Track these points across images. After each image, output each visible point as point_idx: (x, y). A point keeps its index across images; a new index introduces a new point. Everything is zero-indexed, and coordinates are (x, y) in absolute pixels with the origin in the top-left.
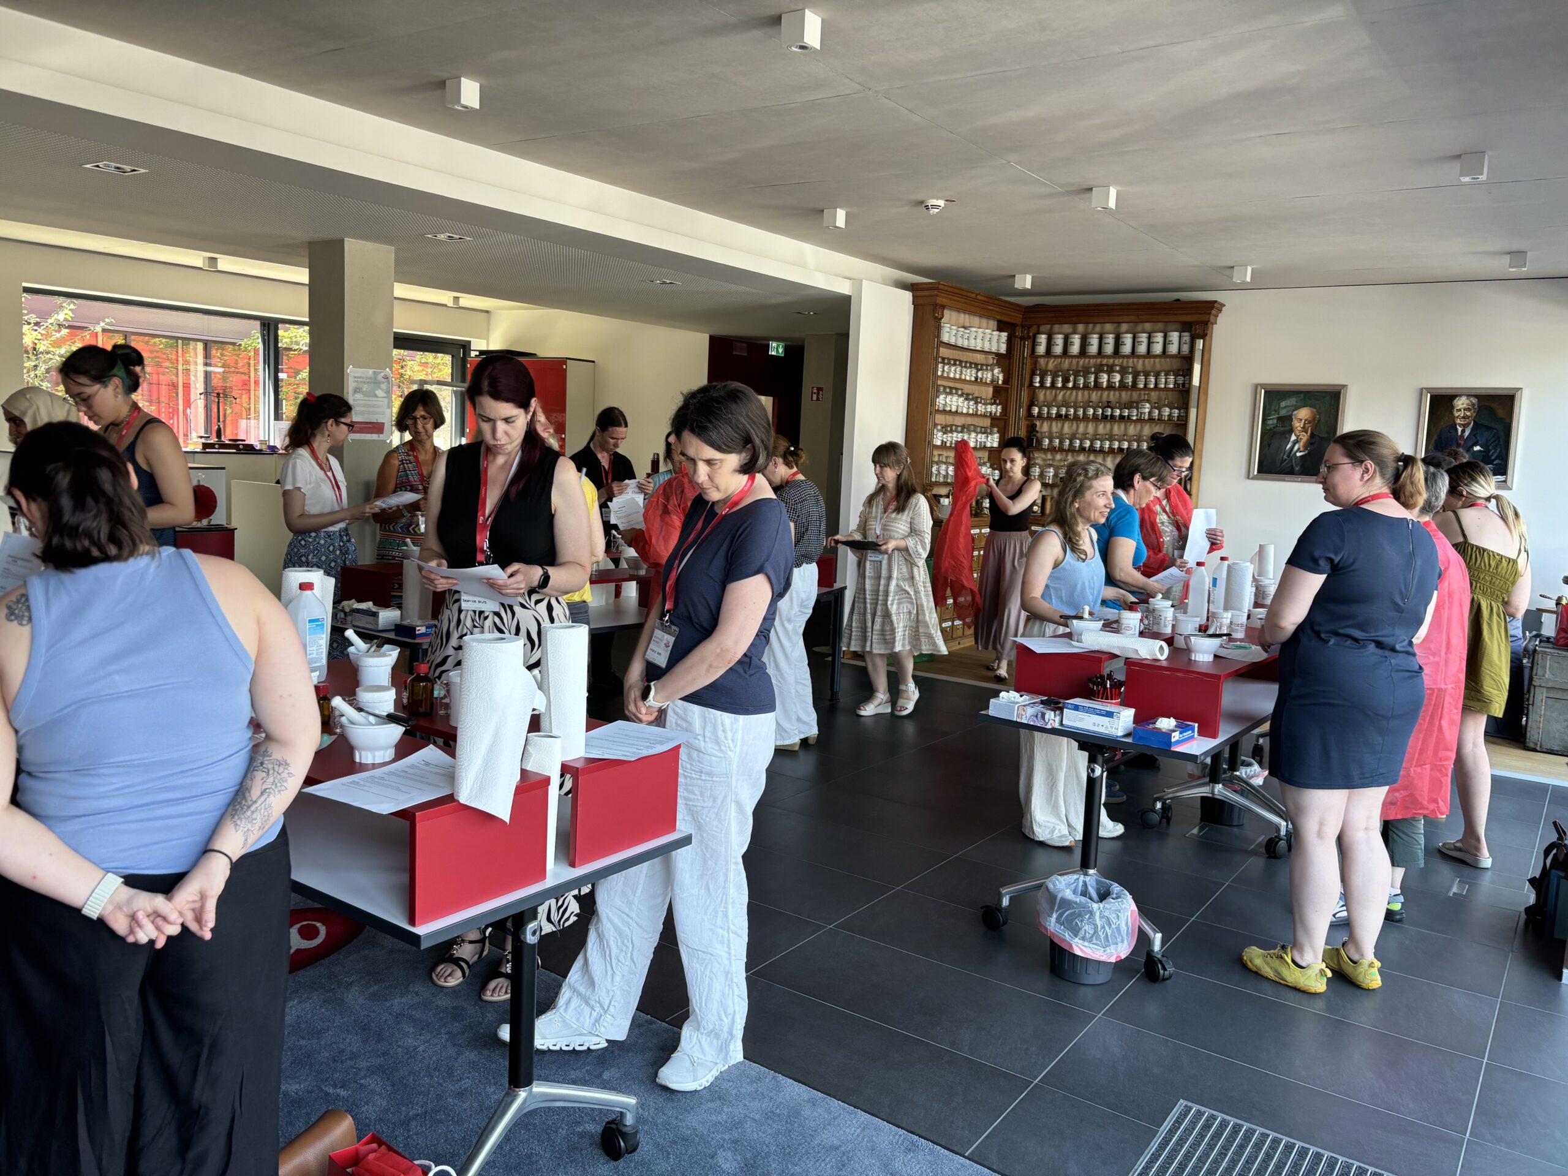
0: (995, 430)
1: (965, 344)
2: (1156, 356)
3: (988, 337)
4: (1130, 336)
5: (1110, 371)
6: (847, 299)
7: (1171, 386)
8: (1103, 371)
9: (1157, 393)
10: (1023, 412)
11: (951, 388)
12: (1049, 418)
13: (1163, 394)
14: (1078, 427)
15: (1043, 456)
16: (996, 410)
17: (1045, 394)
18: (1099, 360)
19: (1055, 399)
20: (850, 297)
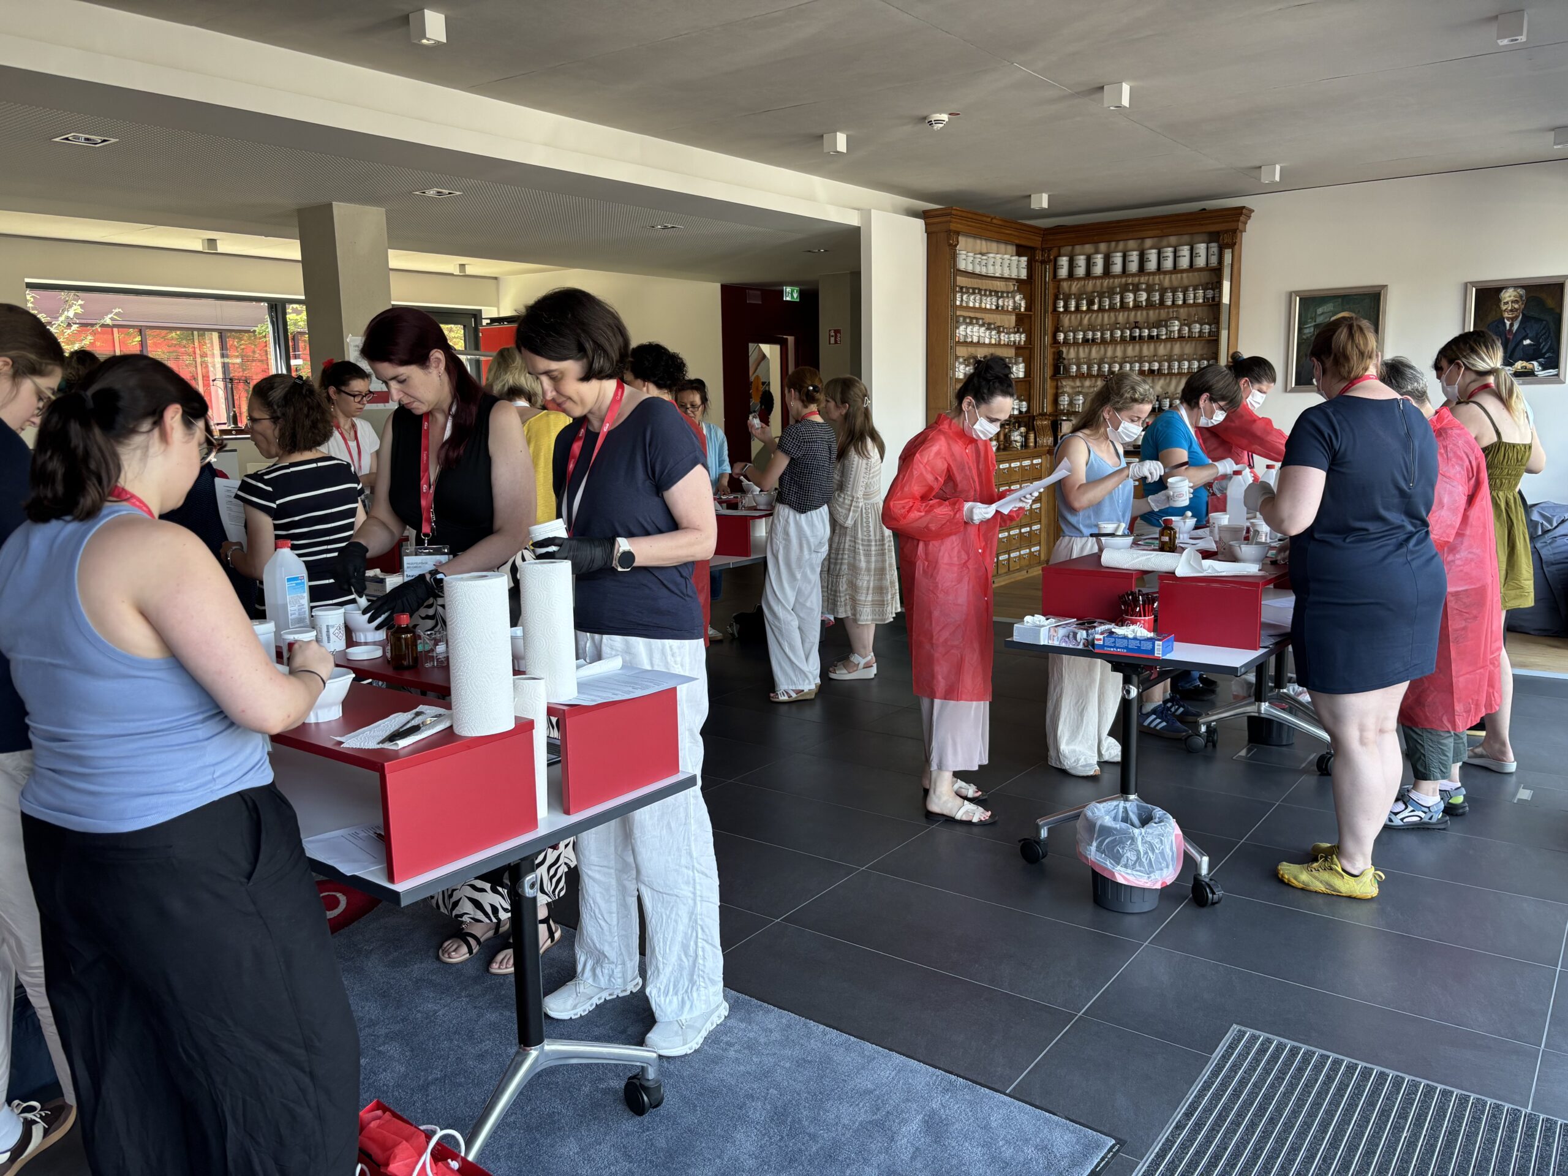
0: (1021, 359)
1: (984, 271)
2: (1183, 271)
3: (1007, 262)
4: (1154, 251)
5: (1136, 289)
6: (857, 230)
7: (1201, 301)
8: (1129, 291)
9: (1186, 309)
10: (1048, 339)
11: (971, 318)
12: (1075, 343)
13: (1193, 310)
14: (1106, 352)
15: (1071, 383)
16: (1020, 338)
17: (1070, 319)
18: (1124, 280)
19: (1081, 323)
20: (859, 228)
